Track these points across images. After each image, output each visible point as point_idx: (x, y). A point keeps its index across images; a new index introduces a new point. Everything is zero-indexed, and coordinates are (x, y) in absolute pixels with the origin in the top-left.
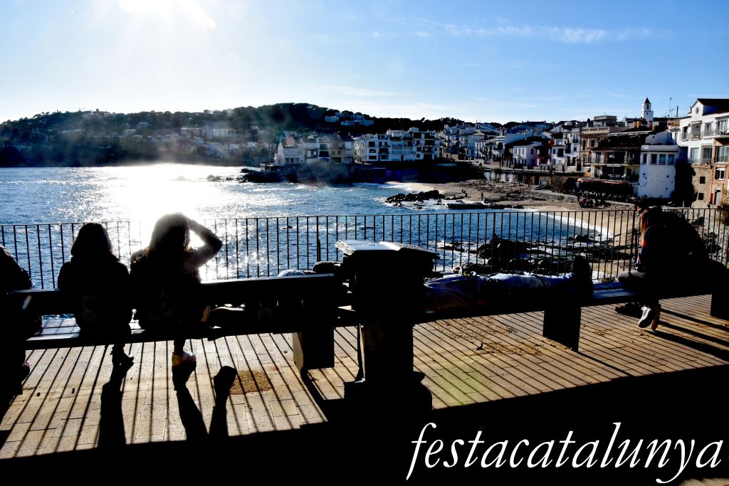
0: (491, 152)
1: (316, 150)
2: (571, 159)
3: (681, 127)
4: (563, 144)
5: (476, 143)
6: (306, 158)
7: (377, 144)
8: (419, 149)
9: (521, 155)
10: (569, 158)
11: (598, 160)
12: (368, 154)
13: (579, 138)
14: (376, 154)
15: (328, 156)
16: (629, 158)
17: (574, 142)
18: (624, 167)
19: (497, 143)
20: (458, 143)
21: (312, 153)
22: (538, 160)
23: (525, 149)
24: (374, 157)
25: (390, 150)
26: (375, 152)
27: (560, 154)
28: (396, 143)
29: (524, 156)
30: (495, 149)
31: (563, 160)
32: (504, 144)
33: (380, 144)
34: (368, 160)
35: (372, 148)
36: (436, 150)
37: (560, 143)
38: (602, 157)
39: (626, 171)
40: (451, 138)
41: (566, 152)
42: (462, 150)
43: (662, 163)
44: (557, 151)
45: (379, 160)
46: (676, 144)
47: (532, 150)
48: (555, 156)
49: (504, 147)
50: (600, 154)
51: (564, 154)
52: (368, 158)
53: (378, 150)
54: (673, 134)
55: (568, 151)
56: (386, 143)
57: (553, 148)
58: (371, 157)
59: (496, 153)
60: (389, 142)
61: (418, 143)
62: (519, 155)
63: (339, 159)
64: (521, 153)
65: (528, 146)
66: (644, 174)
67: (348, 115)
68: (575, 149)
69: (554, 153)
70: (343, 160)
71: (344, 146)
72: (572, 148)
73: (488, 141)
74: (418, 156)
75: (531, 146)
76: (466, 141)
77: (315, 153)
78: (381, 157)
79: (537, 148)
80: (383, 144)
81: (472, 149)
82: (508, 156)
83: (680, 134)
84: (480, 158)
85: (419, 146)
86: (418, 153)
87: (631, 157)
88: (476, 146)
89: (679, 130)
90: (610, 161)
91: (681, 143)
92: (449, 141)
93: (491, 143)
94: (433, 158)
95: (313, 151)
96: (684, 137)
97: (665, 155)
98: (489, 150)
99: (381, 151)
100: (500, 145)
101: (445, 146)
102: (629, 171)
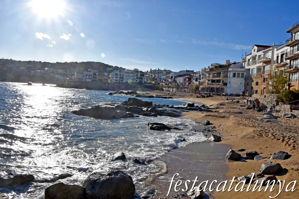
0: (168, 80)
1: (91, 75)
2: (201, 82)
3: (247, 60)
4: (198, 76)
5: (162, 76)
6: (86, 78)
7: (119, 74)
8: (137, 78)
9: (180, 81)
10: (200, 81)
11: (209, 77)
12: (115, 79)
13: (204, 73)
14: (118, 79)
15: (96, 78)
16: (223, 75)
17: (202, 75)
18: (221, 79)
19: (171, 76)
20: (155, 77)
21: (89, 77)
22: (187, 83)
23: (182, 78)
24: (117, 80)
25: (124, 77)
26: (118, 78)
27: (196, 80)
28: (127, 74)
29: (181, 82)
30: (169, 78)
31: (197, 83)
32: (173, 77)
33: (120, 75)
34: (114, 81)
35: (116, 76)
36: (145, 78)
37: (196, 76)
38: (211, 75)
39: (221, 81)
40: (152, 74)
41: (199, 79)
42: (156, 79)
43: (238, 76)
44: (195, 79)
45: (119, 81)
46: (245, 68)
47: (185, 79)
48: (194, 81)
49: (173, 78)
50: (210, 74)
51: (198, 80)
52: (114, 80)
53: (119, 77)
54: (244, 63)
55: (200, 79)
56: (123, 74)
57: (193, 78)
58: (116, 80)
59: (170, 80)
60: (124, 74)
61: (137, 75)
62: (179, 81)
63: (102, 80)
64: (180, 80)
65: (183, 77)
66: (230, 82)
67: (117, 68)
68: (203, 78)
69: (194, 80)
70: (103, 81)
71: (104, 74)
72: (201, 78)
73: (167, 76)
74: (137, 81)
75: (184, 77)
76: (158, 75)
77: (90, 77)
78: (120, 80)
79: (187, 78)
80: (122, 75)
81: (160, 79)
82: (175, 81)
83: (246, 63)
84: (163, 82)
85: (137, 76)
86: (137, 79)
87: (224, 74)
88: (162, 78)
89: (246, 61)
90: (214, 77)
91: (247, 67)
92: (151, 76)
93: (168, 76)
94: (143, 82)
95: (89, 76)
96: (249, 65)
97: (239, 73)
98: (167, 79)
99: (120, 78)
100: (172, 77)
101: (149, 78)
102: (223, 81)
